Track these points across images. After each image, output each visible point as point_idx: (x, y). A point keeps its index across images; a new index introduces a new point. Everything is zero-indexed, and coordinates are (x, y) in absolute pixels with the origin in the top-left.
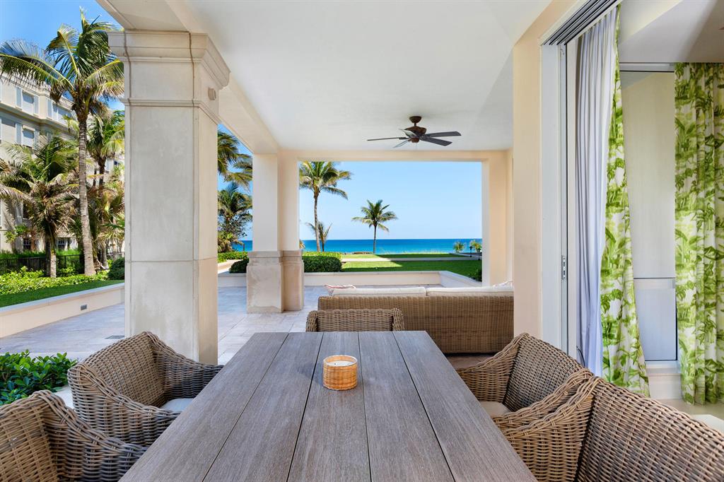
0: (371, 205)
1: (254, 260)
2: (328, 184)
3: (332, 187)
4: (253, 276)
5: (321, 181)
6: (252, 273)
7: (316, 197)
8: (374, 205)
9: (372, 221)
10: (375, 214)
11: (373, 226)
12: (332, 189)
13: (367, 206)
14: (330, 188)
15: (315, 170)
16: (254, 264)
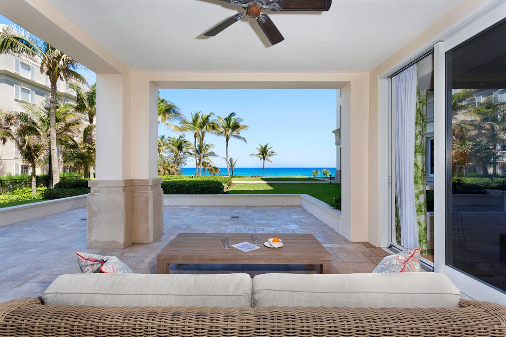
0: (262, 147)
1: (96, 189)
2: (235, 133)
3: (237, 135)
4: (93, 207)
5: (230, 131)
6: (92, 205)
7: (227, 141)
8: (264, 147)
9: (262, 156)
10: (264, 152)
11: (262, 160)
12: (237, 137)
13: (259, 147)
14: (236, 136)
15: (227, 125)
16: (96, 194)
